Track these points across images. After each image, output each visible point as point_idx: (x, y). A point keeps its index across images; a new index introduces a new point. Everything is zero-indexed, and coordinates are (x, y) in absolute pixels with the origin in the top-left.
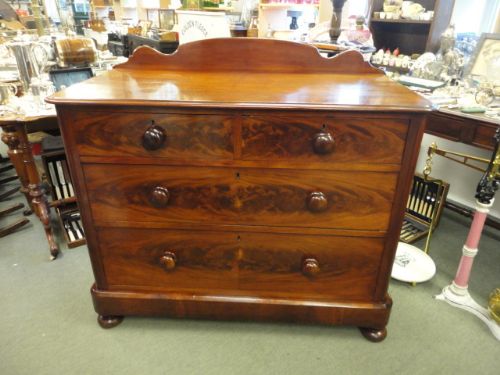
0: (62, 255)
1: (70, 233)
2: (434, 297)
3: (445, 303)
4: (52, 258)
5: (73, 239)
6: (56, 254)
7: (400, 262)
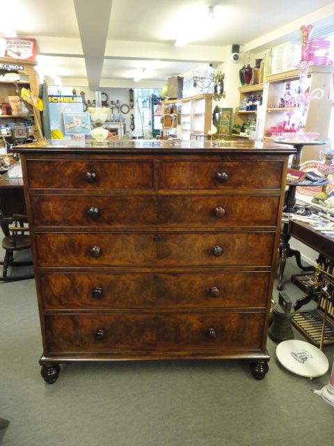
7: (299, 359)
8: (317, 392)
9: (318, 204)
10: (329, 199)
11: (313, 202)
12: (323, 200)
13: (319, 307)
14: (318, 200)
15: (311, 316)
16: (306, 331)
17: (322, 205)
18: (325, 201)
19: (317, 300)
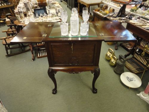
0: (35, 60)
1: (39, 54)
2: (136, 94)
3: (139, 97)
4: (33, 61)
5: (39, 56)
6: (34, 59)
7: (129, 80)
8: (138, 95)
9: (133, 12)
10: (138, 10)
11: (130, 11)
12: (136, 11)
13: (133, 57)
14: (133, 10)
15: (130, 61)
16: (130, 68)
17: (135, 13)
18: (137, 11)
19: (133, 54)
